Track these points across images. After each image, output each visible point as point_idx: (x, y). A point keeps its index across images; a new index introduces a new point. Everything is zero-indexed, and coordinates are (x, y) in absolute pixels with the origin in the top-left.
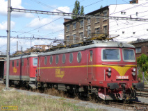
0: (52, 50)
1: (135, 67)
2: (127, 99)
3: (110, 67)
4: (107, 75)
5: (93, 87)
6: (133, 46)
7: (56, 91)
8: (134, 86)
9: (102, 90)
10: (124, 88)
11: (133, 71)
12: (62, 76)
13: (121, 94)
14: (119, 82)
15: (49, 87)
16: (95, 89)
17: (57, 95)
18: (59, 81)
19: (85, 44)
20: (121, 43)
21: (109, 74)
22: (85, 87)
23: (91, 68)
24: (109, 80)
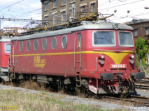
0: (29, 33)
1: (134, 54)
2: (124, 92)
3: (102, 54)
4: (100, 63)
5: (82, 78)
6: (131, 28)
7: (35, 84)
8: (133, 77)
9: (93, 81)
10: (121, 79)
11: (131, 58)
12: (42, 66)
13: (117, 86)
14: (114, 72)
15: (25, 79)
16: (84, 80)
17: (36, 89)
18: (39, 71)
19: (71, 25)
20: (117, 25)
21: (102, 62)
22: (72, 79)
23: (79, 55)
24: (102, 70)
